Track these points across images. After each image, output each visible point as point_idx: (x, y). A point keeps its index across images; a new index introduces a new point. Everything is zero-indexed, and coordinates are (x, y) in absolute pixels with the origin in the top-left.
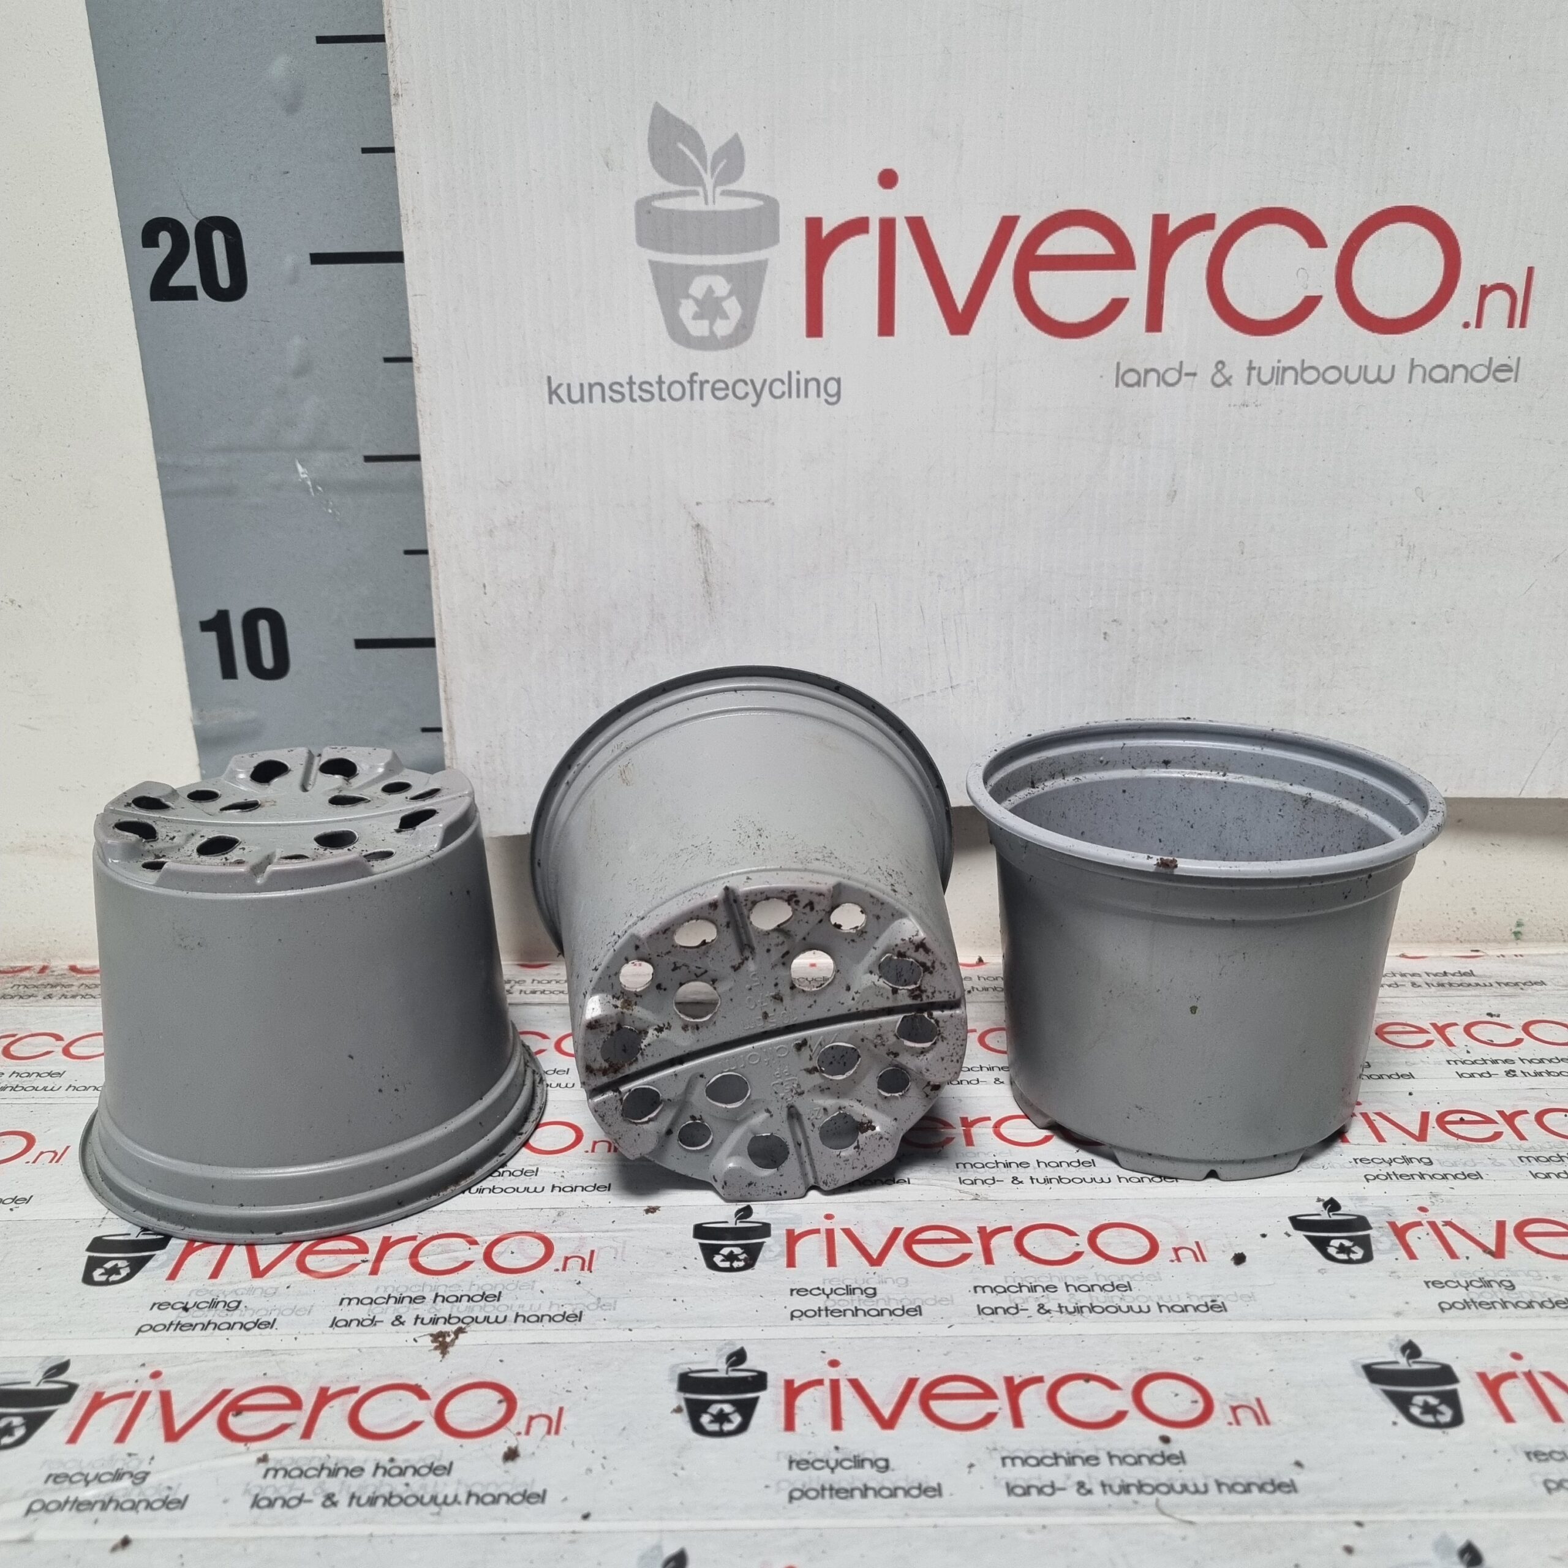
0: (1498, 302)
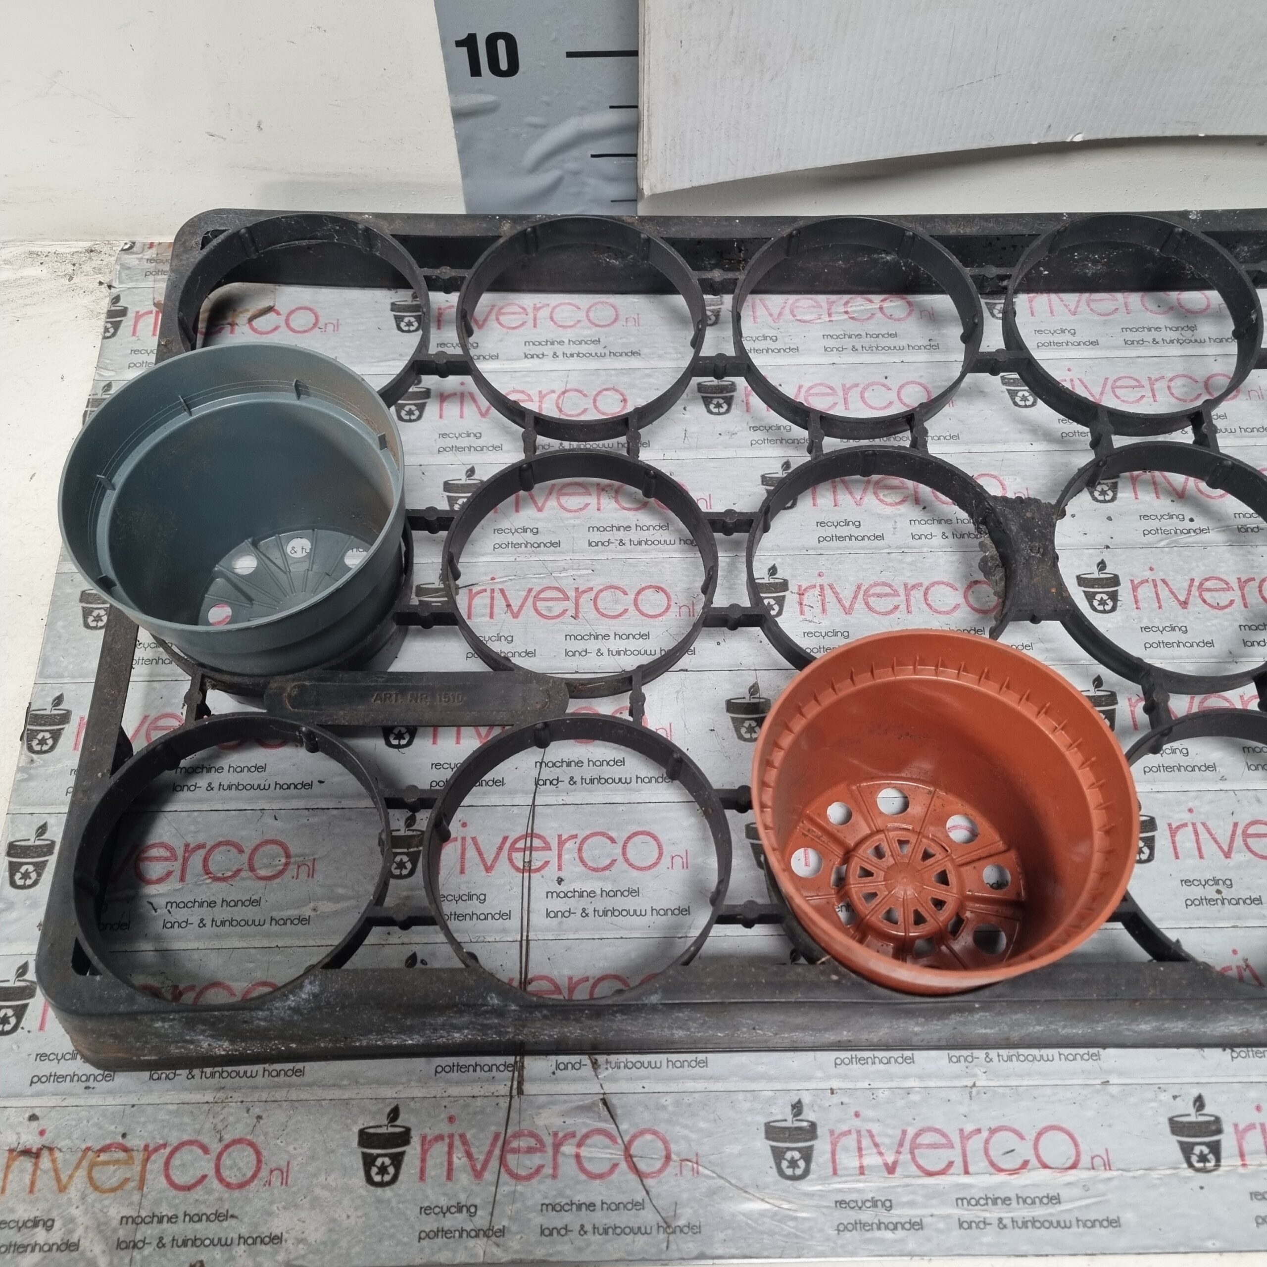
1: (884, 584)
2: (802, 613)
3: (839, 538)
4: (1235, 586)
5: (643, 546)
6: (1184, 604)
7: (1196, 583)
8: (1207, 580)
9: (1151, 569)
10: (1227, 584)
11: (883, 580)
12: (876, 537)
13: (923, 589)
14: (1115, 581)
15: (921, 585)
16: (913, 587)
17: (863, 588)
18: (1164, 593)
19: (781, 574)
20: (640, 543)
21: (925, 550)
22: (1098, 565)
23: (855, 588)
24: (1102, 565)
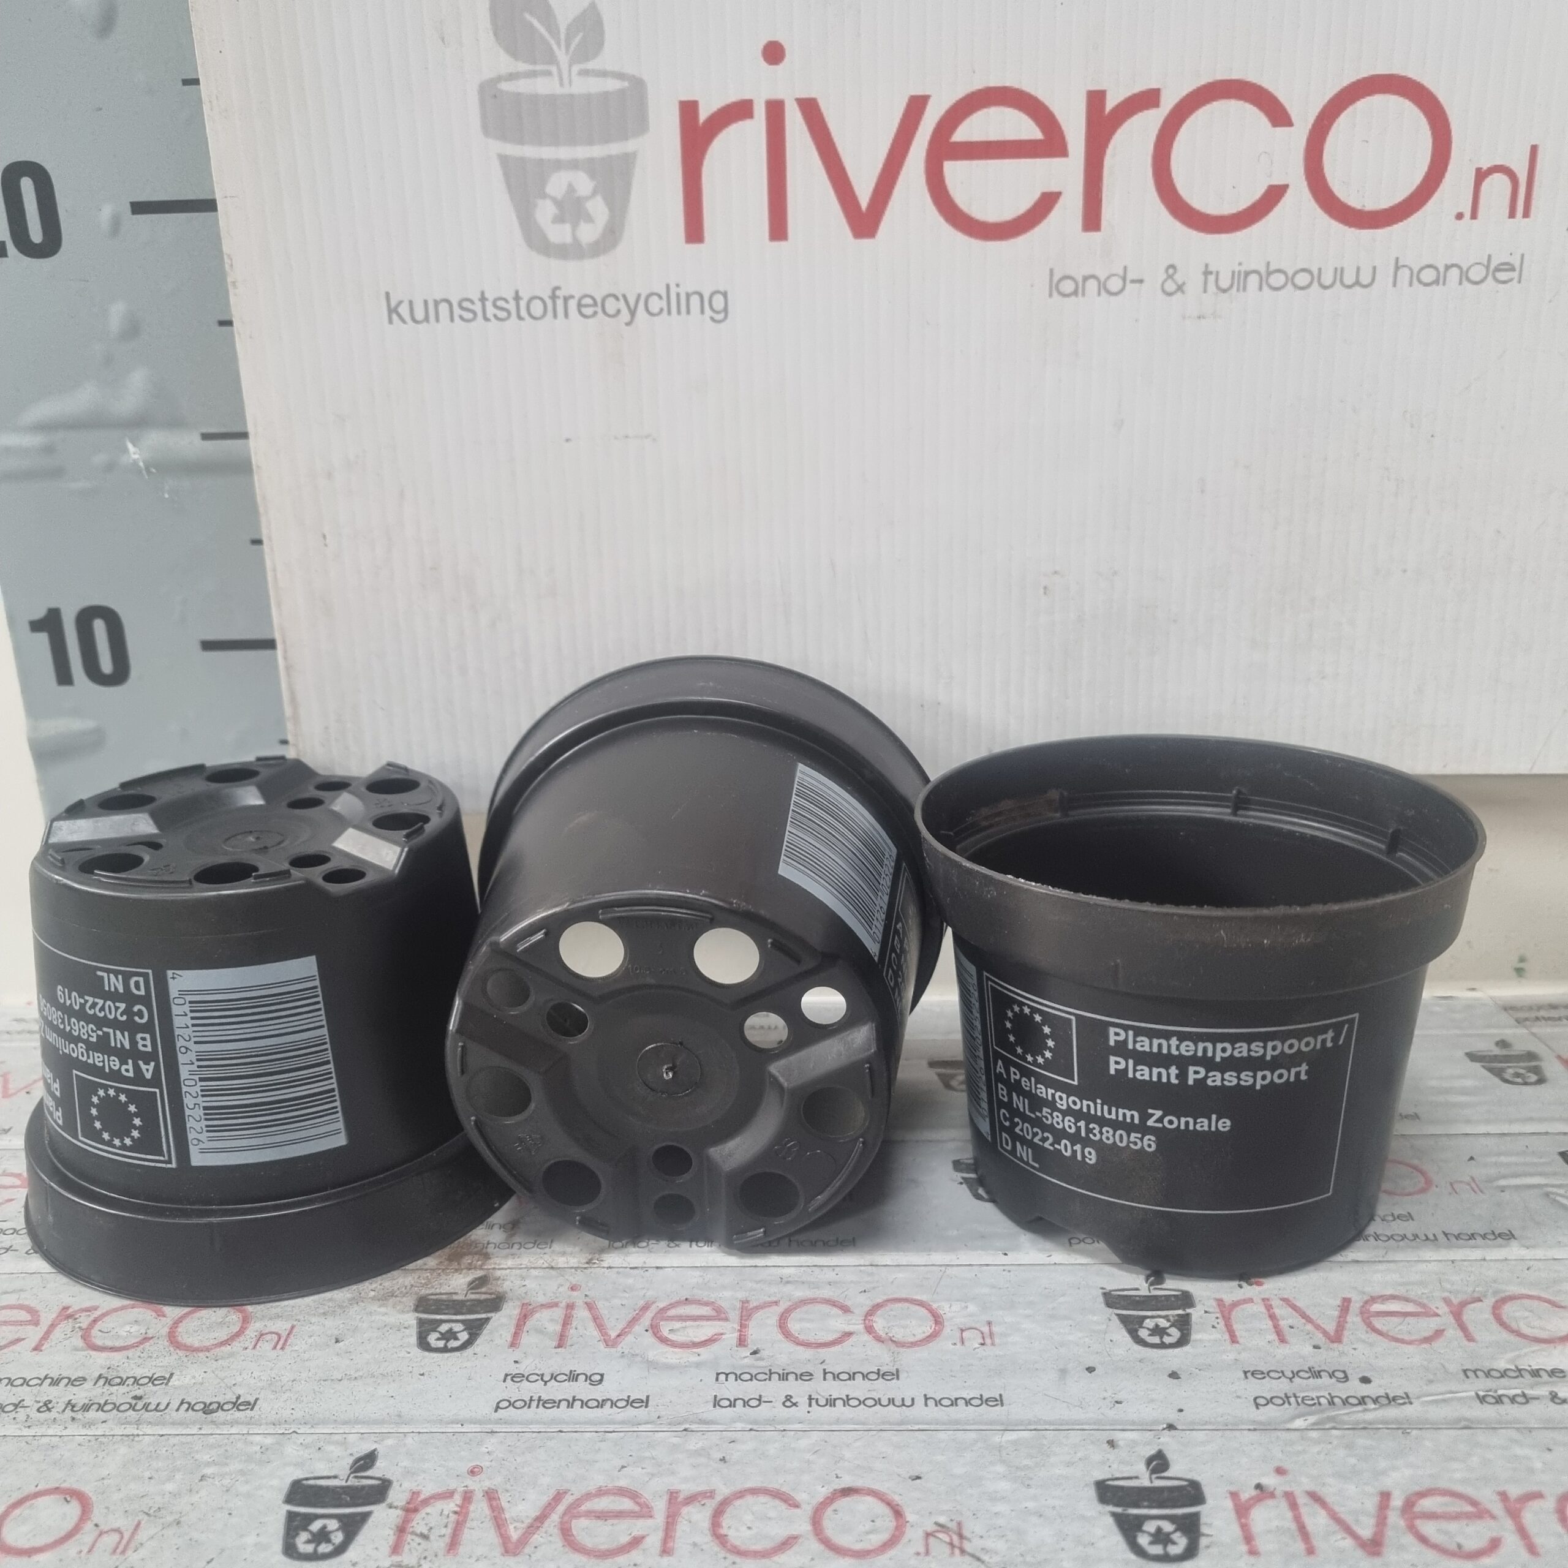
0: (1497, 188)
1: (622, 1492)
2: (396, 1549)
3: (543, 1403)
4: (1497, 1508)
5: (92, 1414)
6: (1374, 1546)
7: (1397, 1502)
8: (1422, 1495)
9: (1280, 1471)
10: (1474, 1503)
11: (623, 1483)
12: (630, 1402)
13: (711, 1505)
14: (1193, 1493)
15: (710, 1494)
16: (691, 1499)
17: (568, 1500)
18: (1317, 1521)
19: (379, 1469)
20: (86, 1408)
21: (739, 1426)
22: (1149, 1461)
23: (545, 1499)
24: (1158, 1463)
